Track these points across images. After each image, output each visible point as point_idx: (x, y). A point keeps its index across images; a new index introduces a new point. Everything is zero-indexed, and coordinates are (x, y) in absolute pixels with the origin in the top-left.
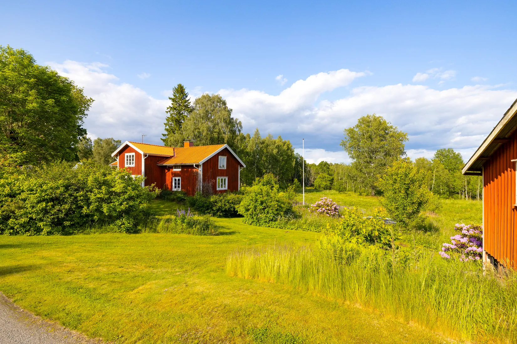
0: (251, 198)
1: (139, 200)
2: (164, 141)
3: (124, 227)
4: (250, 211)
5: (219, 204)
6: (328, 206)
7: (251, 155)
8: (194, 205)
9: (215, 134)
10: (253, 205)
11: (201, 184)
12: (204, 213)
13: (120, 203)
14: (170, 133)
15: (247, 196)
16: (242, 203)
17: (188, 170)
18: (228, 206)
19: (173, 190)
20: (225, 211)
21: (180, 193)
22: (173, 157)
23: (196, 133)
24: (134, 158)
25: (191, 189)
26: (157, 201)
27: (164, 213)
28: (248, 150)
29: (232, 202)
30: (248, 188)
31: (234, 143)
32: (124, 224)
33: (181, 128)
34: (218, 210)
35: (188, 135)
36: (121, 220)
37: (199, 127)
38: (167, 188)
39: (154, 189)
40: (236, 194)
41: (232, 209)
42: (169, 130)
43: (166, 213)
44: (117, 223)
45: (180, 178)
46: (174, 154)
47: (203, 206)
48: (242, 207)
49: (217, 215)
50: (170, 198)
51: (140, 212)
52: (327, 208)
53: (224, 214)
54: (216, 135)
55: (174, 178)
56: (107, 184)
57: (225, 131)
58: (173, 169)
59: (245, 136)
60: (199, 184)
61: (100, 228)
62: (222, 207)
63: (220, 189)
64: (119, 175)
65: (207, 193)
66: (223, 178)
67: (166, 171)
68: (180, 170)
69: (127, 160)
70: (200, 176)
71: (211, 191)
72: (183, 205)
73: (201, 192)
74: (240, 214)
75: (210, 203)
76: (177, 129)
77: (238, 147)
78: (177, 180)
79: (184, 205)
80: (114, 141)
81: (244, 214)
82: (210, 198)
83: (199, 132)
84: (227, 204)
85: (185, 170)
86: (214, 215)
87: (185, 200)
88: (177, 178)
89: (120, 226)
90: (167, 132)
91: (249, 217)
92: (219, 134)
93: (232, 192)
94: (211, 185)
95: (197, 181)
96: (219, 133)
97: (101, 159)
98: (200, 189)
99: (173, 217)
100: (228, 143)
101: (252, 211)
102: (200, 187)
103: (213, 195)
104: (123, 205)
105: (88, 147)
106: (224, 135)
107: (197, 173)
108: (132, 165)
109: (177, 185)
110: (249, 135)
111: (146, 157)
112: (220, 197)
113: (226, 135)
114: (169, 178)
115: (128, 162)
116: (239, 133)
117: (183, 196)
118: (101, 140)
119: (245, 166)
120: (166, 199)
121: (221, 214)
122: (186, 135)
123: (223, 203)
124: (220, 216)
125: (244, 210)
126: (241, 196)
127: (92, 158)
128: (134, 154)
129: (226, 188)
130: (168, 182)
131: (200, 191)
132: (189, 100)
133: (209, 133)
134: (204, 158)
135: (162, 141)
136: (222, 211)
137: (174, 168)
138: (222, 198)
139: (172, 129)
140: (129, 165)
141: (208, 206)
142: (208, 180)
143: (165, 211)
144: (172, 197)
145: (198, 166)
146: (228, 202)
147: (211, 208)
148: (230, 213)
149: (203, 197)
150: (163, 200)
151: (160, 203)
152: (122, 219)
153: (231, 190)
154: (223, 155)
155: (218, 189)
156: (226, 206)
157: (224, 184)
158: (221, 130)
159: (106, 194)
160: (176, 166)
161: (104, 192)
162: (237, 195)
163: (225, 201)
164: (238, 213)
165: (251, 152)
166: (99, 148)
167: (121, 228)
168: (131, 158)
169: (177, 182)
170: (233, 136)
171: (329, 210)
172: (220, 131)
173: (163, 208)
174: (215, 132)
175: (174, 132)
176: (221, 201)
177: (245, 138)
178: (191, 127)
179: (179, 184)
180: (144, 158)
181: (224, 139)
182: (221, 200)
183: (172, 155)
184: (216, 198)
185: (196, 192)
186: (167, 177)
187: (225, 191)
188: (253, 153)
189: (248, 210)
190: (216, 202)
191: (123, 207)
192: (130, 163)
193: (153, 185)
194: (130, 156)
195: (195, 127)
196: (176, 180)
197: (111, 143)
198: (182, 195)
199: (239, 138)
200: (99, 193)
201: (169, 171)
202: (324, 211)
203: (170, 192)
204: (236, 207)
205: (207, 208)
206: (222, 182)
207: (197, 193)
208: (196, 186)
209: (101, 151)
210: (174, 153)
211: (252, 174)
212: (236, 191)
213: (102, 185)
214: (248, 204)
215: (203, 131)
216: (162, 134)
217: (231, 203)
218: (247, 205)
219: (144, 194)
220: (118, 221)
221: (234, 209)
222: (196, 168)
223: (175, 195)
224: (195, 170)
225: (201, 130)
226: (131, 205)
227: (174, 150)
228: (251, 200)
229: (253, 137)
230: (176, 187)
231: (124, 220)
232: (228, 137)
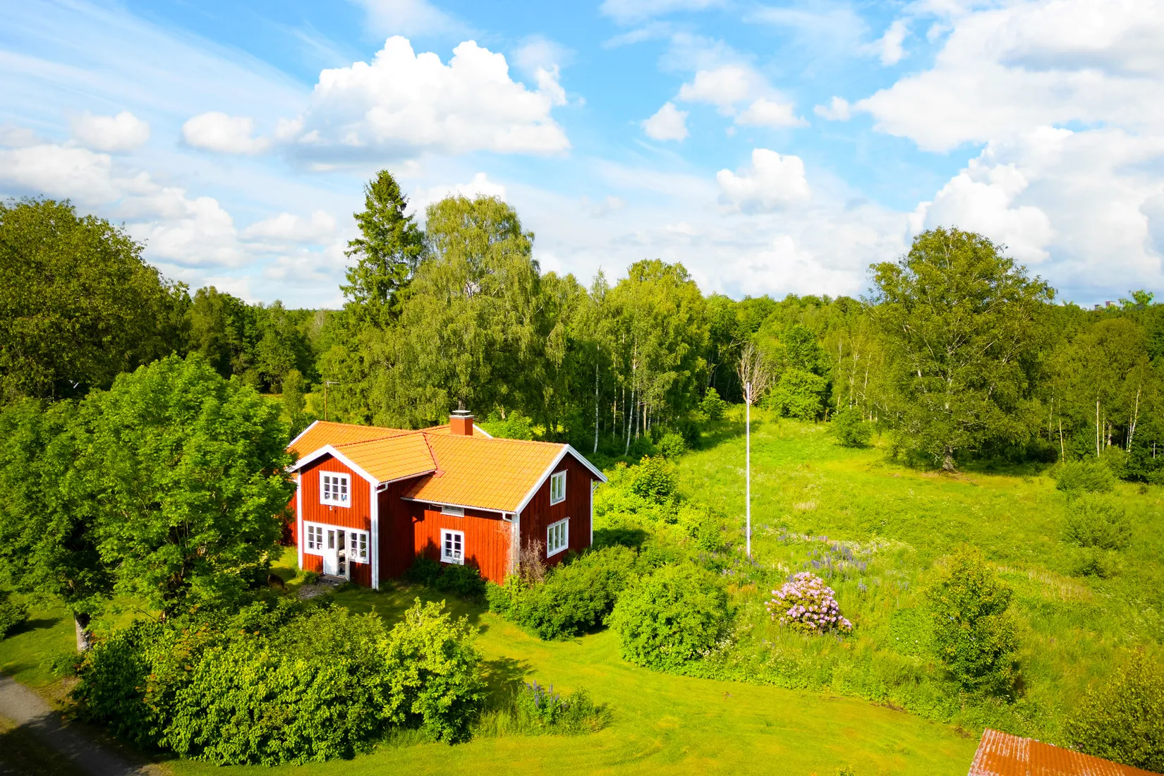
6: (812, 602)
11: (518, 556)
17: (484, 520)
19: (442, 559)
21: (466, 572)
22: (434, 473)
24: (349, 486)
25: (491, 563)
45: (462, 534)
46: (436, 464)
50: (439, 584)
52: (811, 609)
55: (443, 532)
60: (514, 556)
63: (555, 551)
66: (560, 523)
68: (461, 515)
69: (327, 488)
70: (516, 537)
78: (453, 537)
88: (453, 533)
95: (509, 551)
107: (508, 530)
108: (343, 502)
109: (453, 549)
111: (382, 490)
115: (328, 494)
120: (428, 584)
128: (347, 477)
129: (566, 546)
131: (516, 574)
132: (411, 217)
134: (522, 493)
140: (331, 501)
155: (549, 554)
157: (562, 537)
168: (340, 485)
169: (453, 542)
171: (814, 612)
179: (457, 546)
180: (376, 490)
185: (509, 577)
187: (564, 554)
192: (336, 496)
194: (336, 480)
196: (449, 536)
202: (804, 613)
206: (557, 533)
208: (504, 559)
210: (432, 455)
222: (505, 521)
223: (453, 579)
224: (501, 523)
230: (449, 553)
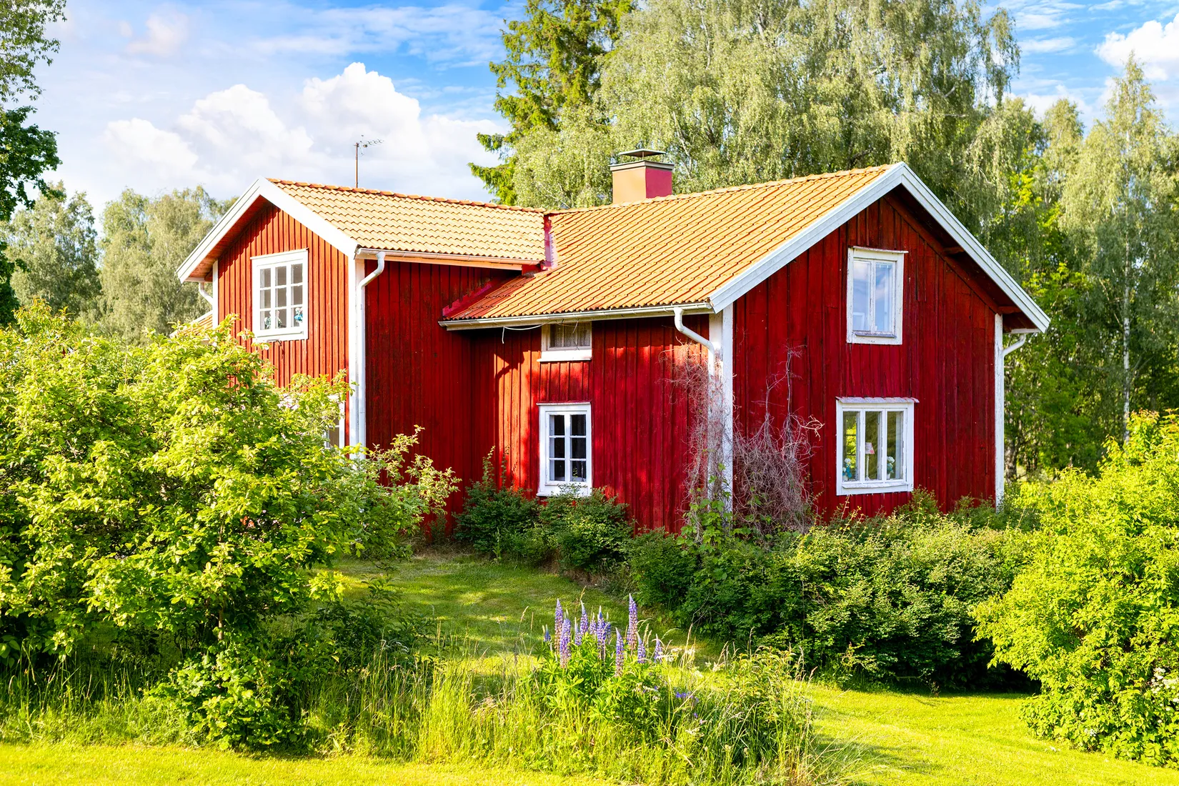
0: (1091, 545)
1: (306, 535)
2: (489, 181)
3: (218, 706)
4: (1081, 650)
5: (856, 592)
7: (1085, 253)
8: (682, 591)
9: (824, 109)
10: (1106, 599)
11: (727, 447)
12: (745, 646)
13: (193, 548)
14: (529, 125)
15: (1063, 532)
16: (1022, 588)
17: (639, 354)
18: (918, 605)
19: (543, 491)
20: (900, 639)
21: (590, 508)
22: (538, 267)
23: (694, 114)
24: (304, 284)
25: (657, 485)
26: (442, 566)
27: (479, 639)
28: (1067, 217)
29: (950, 578)
30: (1069, 483)
31: (957, 170)
32: (223, 691)
33: (597, 85)
34: (846, 634)
35: (638, 133)
36: (206, 659)
37: (715, 73)
38: (502, 477)
39: (412, 471)
40: (978, 524)
41: (950, 633)
42: (521, 106)
43: (499, 640)
44: (180, 681)
45: (585, 409)
46: (548, 253)
47: (739, 605)
48: (1023, 613)
49: (841, 672)
50: (521, 546)
51: (324, 618)
53: (893, 667)
54: (827, 120)
55: (546, 412)
56: (126, 430)
57: (890, 86)
58: (538, 349)
59: (1039, 117)
60: (711, 444)
61: (87, 706)
62: (872, 615)
63: (864, 485)
64: (191, 365)
65: (771, 511)
66: (884, 406)
67: (500, 364)
68: (586, 353)
69: (266, 300)
70: (718, 390)
71: (798, 497)
72: (609, 592)
73: (729, 504)
74: (1006, 666)
75: (790, 581)
76: (573, 94)
77: (988, 201)
78: (568, 424)
79: (616, 590)
80: (212, 204)
81: (1043, 670)
82: (790, 545)
83: (714, 107)
84: (910, 592)
85: (620, 350)
86: (816, 665)
87: (619, 557)
88: (567, 411)
89: (198, 700)
90: (508, 121)
91: (1078, 694)
92: (851, 111)
93: (947, 507)
94: (792, 455)
95: (700, 429)
96: (852, 106)
97: (140, 318)
98: (718, 483)
99: (526, 664)
100: (915, 164)
101: (1106, 646)
102: (718, 473)
103: (809, 523)
104: (214, 564)
105: (77, 246)
106: (884, 116)
107: (697, 374)
108: (296, 329)
109: (568, 459)
110: (1071, 110)
111: (372, 275)
112: (863, 540)
113: (905, 115)
114: (515, 413)
115: (267, 314)
116: (999, 96)
117: (605, 535)
118: (140, 204)
119: (1042, 322)
120: (497, 550)
121: (870, 664)
122: (631, 127)
123: (881, 583)
124: (861, 680)
125: (1038, 638)
126: (1011, 539)
127: (99, 316)
128: (303, 257)
129: (906, 482)
130: (510, 440)
131: (716, 498)
133: (782, 105)
134: (739, 265)
135: (481, 183)
136: (876, 645)
137: (545, 342)
138: (871, 547)
139: (537, 99)
140: (275, 333)
141: (774, 604)
142: (777, 424)
143: (489, 630)
144: (536, 536)
145: (700, 322)
146: (920, 581)
147: (799, 616)
148: (936, 660)
149: (741, 536)
150: (483, 554)
151: (459, 577)
152: (213, 659)
153: (939, 497)
154: (875, 243)
155: (844, 487)
156: (905, 604)
157: (891, 453)
158: (869, 86)
159: (118, 494)
160: (559, 332)
161: (102, 477)
162: (989, 535)
163: (898, 568)
164: (993, 662)
165: (1084, 235)
166: (134, 253)
167: (204, 713)
168: (289, 285)
169: (568, 437)
170: (950, 122)
172: (858, 87)
173: (477, 608)
174: (826, 100)
175: (550, 121)
176: (865, 570)
177: (1037, 135)
178: (659, 74)
179: (578, 448)
180: (358, 280)
181: (888, 140)
182: (870, 561)
183: (536, 256)
184: (828, 547)
185: (694, 507)
186: (504, 406)
187: (895, 502)
188: (1106, 237)
189: (1068, 638)
190: (830, 576)
191: (210, 579)
192: (282, 315)
193: (402, 442)
194: (281, 273)
195: (685, 71)
196: (558, 421)
197: (197, 216)
198: (601, 527)
199: (994, 129)
200: (79, 482)
201: (515, 361)
203: (527, 504)
204: (977, 611)
205: (766, 617)
206: (871, 436)
207: (701, 513)
208: (689, 459)
209: (140, 271)
210: (548, 243)
211: (1098, 397)
212: (977, 504)
213: (97, 436)
214: (1067, 590)
215: (741, 96)
216: (480, 136)
217: (937, 587)
218: (1061, 603)
219: (341, 497)
220: (189, 669)
221: (966, 627)
222: (687, 340)
223: (555, 527)
224: (680, 352)
225: (724, 92)
226: (258, 565)
227: (547, 228)
228: (1094, 560)
229: (1104, 120)
230: (559, 472)
231: (224, 668)
232: (914, 129)
